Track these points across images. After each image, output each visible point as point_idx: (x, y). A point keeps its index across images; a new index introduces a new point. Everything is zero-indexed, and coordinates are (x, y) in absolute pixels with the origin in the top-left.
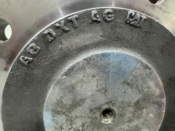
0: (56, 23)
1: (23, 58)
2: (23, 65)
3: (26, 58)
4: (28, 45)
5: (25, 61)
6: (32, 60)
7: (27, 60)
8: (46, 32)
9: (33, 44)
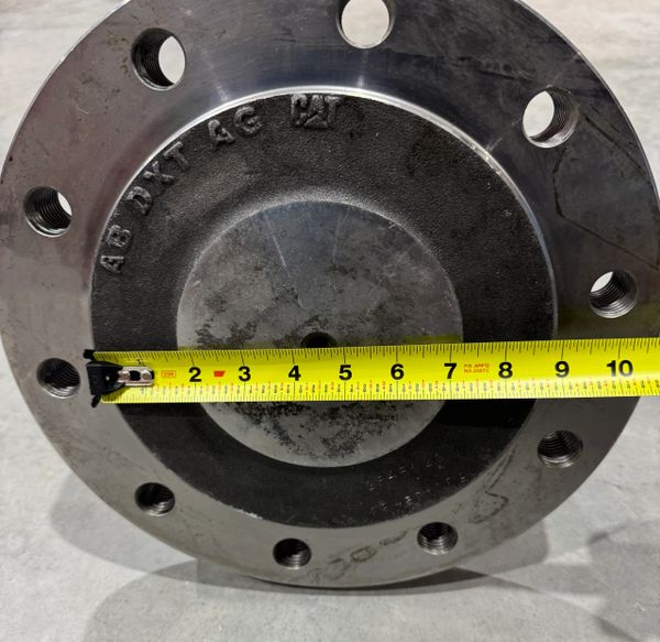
0: (143, 171)
1: (106, 260)
2: (110, 273)
3: (111, 258)
4: (107, 231)
5: (112, 264)
6: (124, 260)
7: (115, 261)
8: (131, 196)
9: (116, 227)
